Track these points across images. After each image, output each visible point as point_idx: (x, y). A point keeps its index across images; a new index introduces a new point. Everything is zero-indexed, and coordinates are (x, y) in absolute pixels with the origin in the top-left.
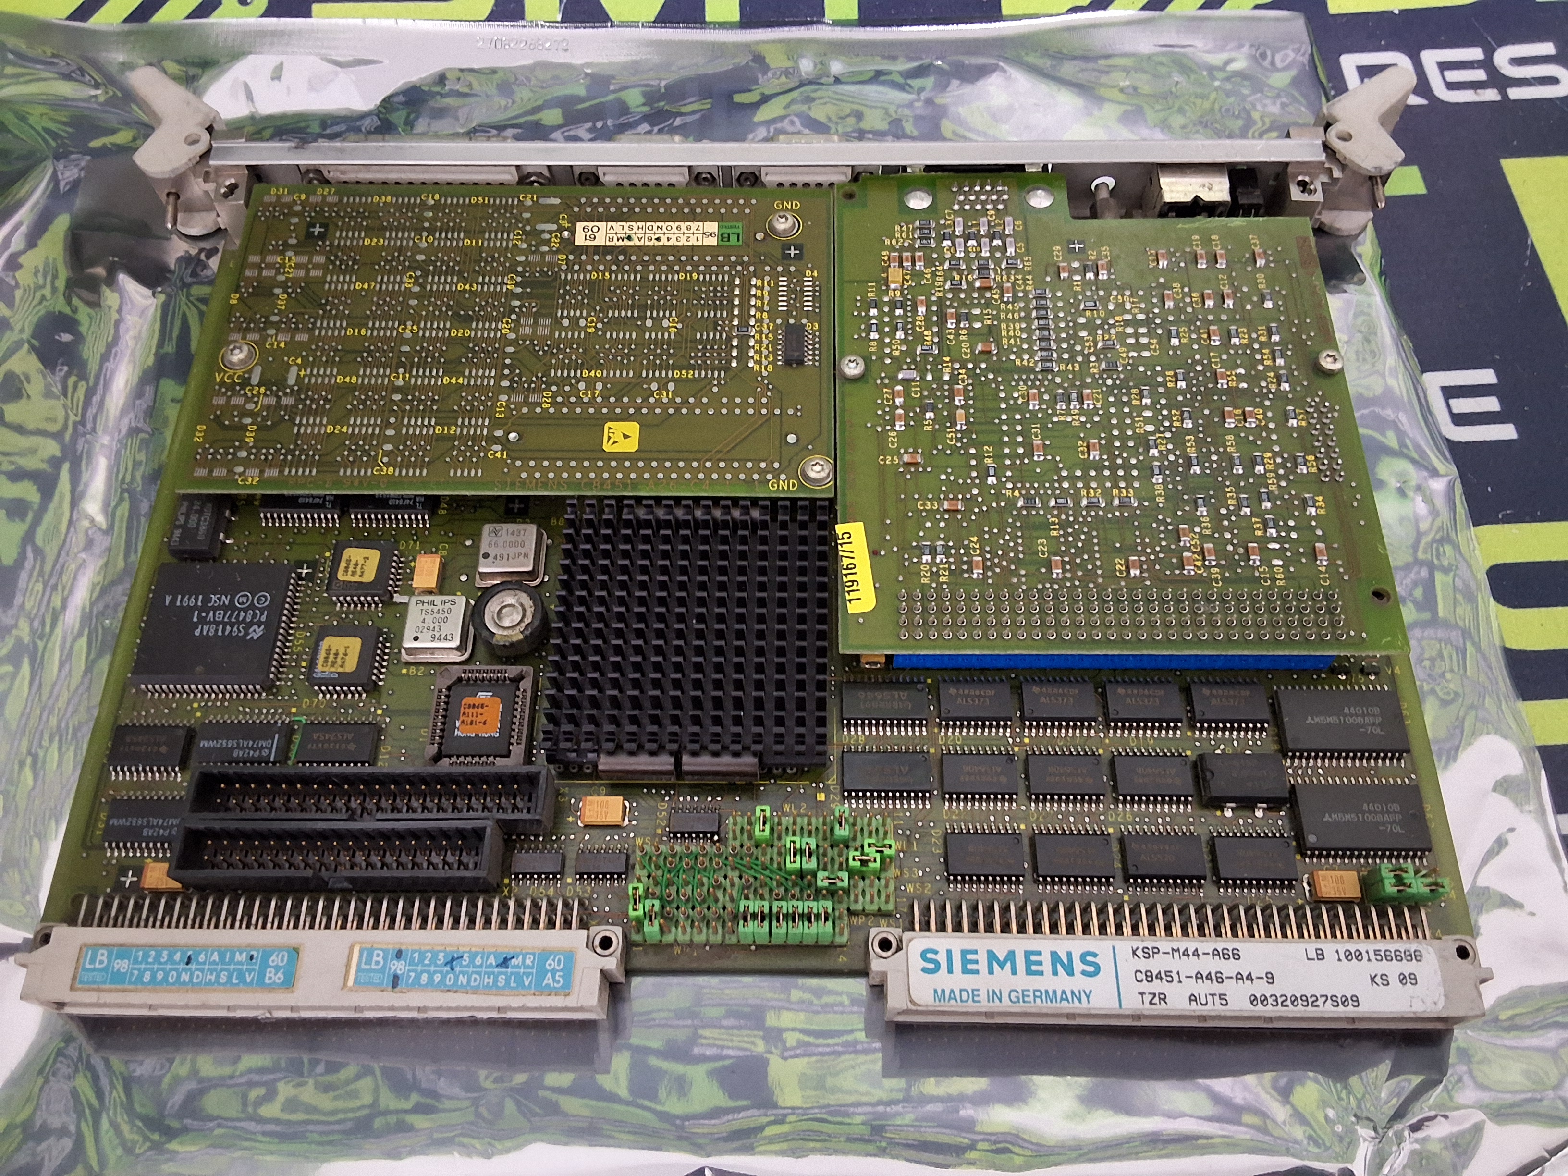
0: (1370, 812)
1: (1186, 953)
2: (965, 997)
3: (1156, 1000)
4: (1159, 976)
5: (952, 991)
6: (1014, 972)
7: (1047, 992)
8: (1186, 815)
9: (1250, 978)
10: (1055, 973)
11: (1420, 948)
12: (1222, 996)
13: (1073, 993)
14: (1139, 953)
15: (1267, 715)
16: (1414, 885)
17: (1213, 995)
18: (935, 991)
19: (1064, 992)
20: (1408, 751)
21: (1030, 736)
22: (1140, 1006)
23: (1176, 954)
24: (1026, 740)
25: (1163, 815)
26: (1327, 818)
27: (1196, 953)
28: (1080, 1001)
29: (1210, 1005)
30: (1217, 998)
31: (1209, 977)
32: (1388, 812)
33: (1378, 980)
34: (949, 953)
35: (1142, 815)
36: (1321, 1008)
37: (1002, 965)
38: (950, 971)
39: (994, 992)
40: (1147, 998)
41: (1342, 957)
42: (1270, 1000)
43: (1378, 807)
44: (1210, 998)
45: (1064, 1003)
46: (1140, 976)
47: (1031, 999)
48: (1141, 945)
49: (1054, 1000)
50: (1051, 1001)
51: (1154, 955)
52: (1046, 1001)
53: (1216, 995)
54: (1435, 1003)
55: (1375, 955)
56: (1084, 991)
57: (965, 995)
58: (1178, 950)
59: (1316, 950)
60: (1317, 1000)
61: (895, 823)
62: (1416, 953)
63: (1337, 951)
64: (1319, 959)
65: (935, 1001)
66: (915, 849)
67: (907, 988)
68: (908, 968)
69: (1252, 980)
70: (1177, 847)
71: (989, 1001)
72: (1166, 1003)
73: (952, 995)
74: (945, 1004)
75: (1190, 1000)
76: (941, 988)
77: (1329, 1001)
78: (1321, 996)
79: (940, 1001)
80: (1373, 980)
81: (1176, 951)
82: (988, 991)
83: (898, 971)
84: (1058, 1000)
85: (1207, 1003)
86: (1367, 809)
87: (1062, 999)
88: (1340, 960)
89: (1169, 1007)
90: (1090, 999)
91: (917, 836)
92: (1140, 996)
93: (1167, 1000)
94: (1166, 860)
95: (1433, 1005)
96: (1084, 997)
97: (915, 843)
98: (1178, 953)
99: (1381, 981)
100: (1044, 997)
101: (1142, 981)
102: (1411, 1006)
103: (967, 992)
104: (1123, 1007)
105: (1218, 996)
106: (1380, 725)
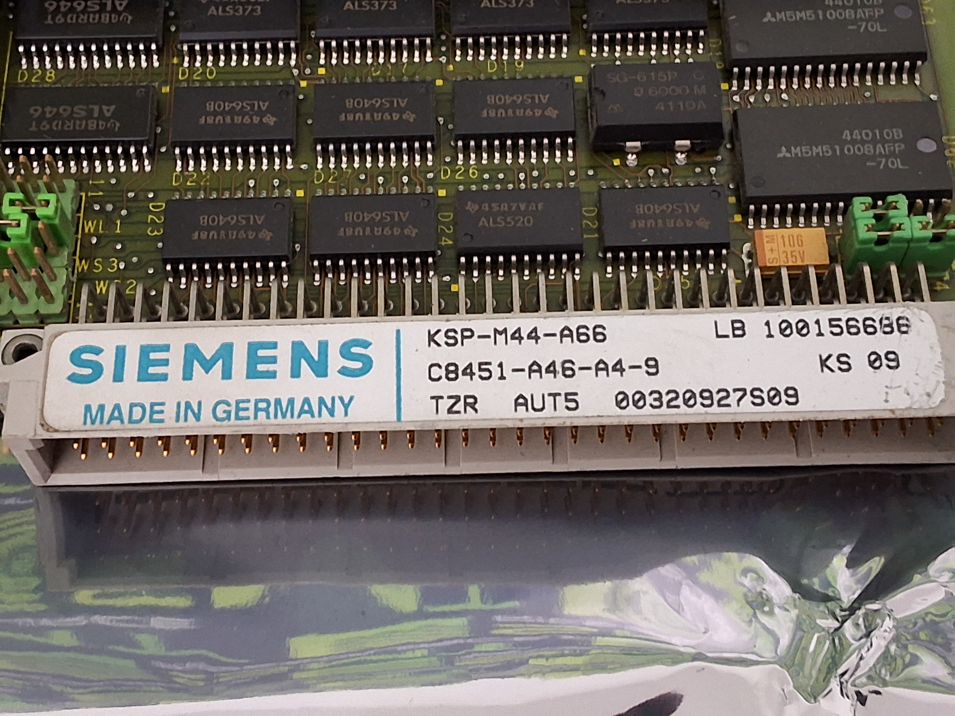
0: (853, 142)
1: (517, 336)
2: (137, 416)
3: (460, 406)
4: (468, 371)
5: (117, 407)
6: (227, 375)
7: (278, 402)
8: (564, 167)
9: (618, 367)
10: (296, 373)
11: (907, 314)
12: (570, 397)
13: (322, 401)
14: (440, 338)
15: (702, 17)
16: (907, 225)
17: (555, 395)
18: (88, 408)
19: (306, 401)
20: (923, 56)
21: (328, 65)
22: (433, 417)
23: (501, 338)
24: (322, 71)
25: (528, 168)
26: (783, 153)
27: (533, 335)
28: (332, 414)
29: (549, 410)
30: (561, 400)
31: (551, 369)
32: (883, 141)
33: (832, 363)
34: (121, 352)
35: (493, 169)
36: (734, 408)
37: (207, 366)
38: (118, 377)
39: (188, 405)
40: (444, 404)
41: (775, 330)
42: (649, 400)
43: (866, 134)
44: (549, 400)
45: (306, 417)
46: (436, 372)
47: (251, 413)
48: (444, 326)
49: (289, 414)
50: (284, 416)
51: (465, 341)
52: (276, 416)
53: (559, 394)
54: (929, 395)
55: (831, 326)
56: (341, 399)
57: (137, 412)
58: (505, 330)
59: (733, 322)
60: (728, 396)
61: (90, 194)
62: (901, 322)
63: (767, 324)
64: (735, 336)
65: (85, 423)
66: (118, 231)
67: (39, 406)
68: (46, 377)
69: (622, 370)
70: (540, 206)
71: (178, 420)
72: (476, 411)
73: (116, 414)
74: (101, 427)
75: (517, 404)
76: (98, 404)
77: (748, 397)
78: (735, 390)
79: (93, 422)
80: (823, 363)
81: (501, 333)
82: (179, 404)
83: (28, 381)
84: (296, 413)
85: (543, 408)
86: (849, 138)
87: (302, 411)
88: (770, 336)
89: (479, 415)
90: (349, 410)
91: (124, 212)
92: (434, 401)
93: (477, 406)
94: (519, 225)
95: (925, 397)
96: (339, 408)
97: (118, 222)
98: (503, 335)
99: (838, 364)
100: (272, 410)
101: (440, 378)
102: (886, 401)
103: (143, 407)
104: (403, 419)
105: (563, 397)
106: (881, 19)
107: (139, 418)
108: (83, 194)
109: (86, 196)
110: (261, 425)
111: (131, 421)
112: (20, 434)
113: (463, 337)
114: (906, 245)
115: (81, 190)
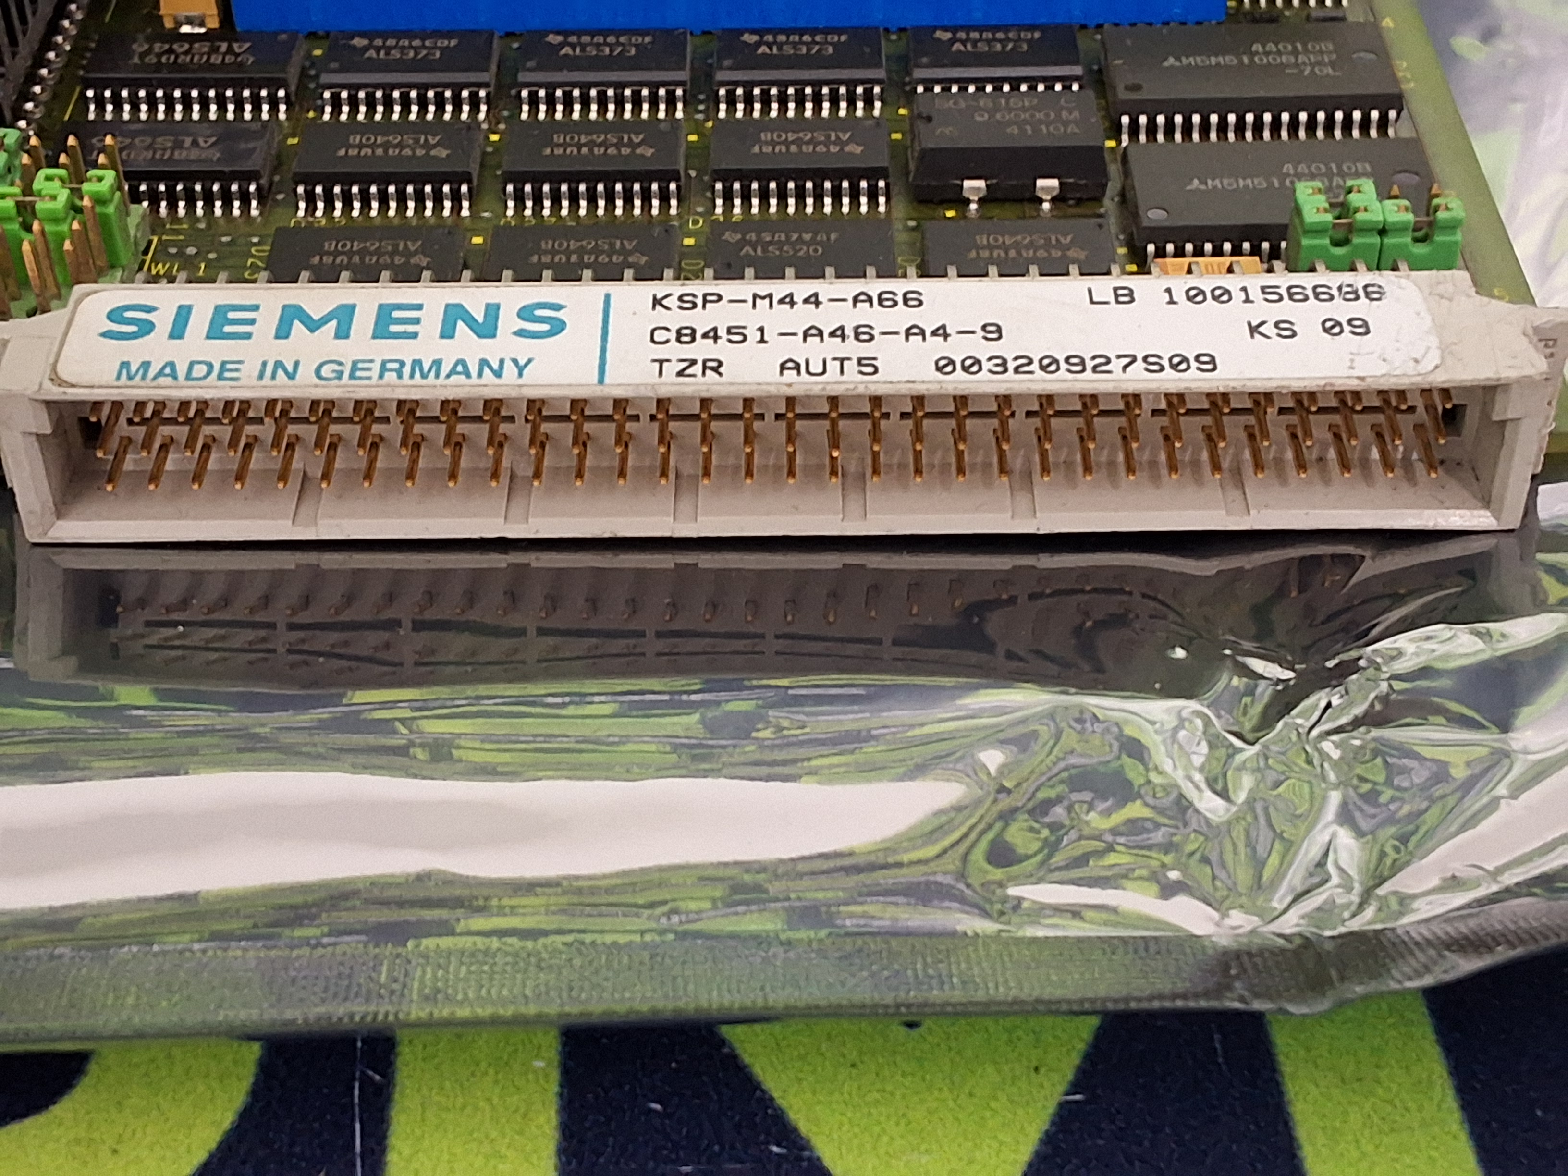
0: (1298, 174)
1: (788, 300)
2: (199, 373)
3: (696, 370)
4: (712, 334)
5: (170, 364)
6: (342, 334)
7: (417, 362)
9: (941, 332)
10: (447, 335)
11: (1380, 282)
12: (866, 361)
13: (484, 363)
14: (671, 302)
16: (1376, 207)
17: (842, 360)
18: (125, 364)
19: (461, 362)
20: (1397, 102)
22: (653, 382)
23: (763, 303)
26: (1195, 186)
27: (813, 300)
28: (498, 375)
29: (832, 374)
30: (851, 365)
31: (838, 333)
32: (1343, 174)
33: (1268, 329)
34: (184, 311)
36: (1118, 375)
37: (314, 326)
38: (177, 335)
39: (279, 364)
40: (671, 369)
41: (1180, 297)
42: (987, 365)
43: (1319, 167)
44: (834, 365)
45: (458, 378)
46: (662, 336)
47: (375, 373)
48: (678, 291)
49: (432, 374)
50: (424, 376)
51: (708, 305)
52: (412, 376)
53: (849, 359)
54: (1416, 361)
55: (1264, 293)
56: (515, 361)
57: (200, 371)
58: (770, 296)
59: (1115, 289)
60: (1108, 361)
61: (164, 237)
62: (1370, 289)
63: (1168, 291)
64: (1118, 302)
65: (118, 377)
66: (201, 273)
67: (52, 360)
68: (66, 334)
69: (946, 336)
70: (833, 236)
71: (261, 376)
72: (720, 374)
73: (167, 370)
74: (142, 384)
75: (783, 367)
76: (140, 361)
77: (1140, 364)
78: (1119, 357)
79: (130, 378)
80: (1254, 330)
81: (763, 298)
82: (264, 364)
83: (40, 337)
84: (443, 374)
85: (824, 371)
86: (1292, 172)
87: (453, 372)
88: (1172, 302)
89: (724, 379)
90: (525, 372)
91: (212, 256)
92: (657, 365)
93: (721, 370)
94: (801, 253)
95: (1412, 364)
96: (510, 370)
97: (203, 266)
98: (767, 301)
99: (1276, 331)
100: (407, 370)
101: (667, 341)
102: (1352, 368)
103: (210, 366)
104: (607, 380)
105: (855, 361)
106: (1332, 64)
107: (202, 374)
108: (155, 239)
109: (160, 240)
110: (388, 385)
111: (188, 377)
112: (16, 388)
113: (705, 302)
114: (1377, 240)
115: (153, 233)
